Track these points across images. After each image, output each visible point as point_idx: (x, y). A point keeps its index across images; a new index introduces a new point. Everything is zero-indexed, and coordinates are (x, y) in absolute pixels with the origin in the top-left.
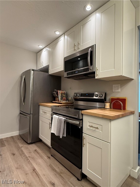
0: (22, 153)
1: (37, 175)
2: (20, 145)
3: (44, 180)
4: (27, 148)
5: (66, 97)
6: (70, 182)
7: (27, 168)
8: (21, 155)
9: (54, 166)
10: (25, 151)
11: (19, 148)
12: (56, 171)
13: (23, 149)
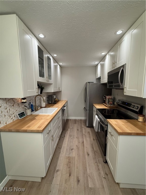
0: (82, 131)
1: (83, 145)
2: (83, 126)
3: (85, 150)
4: (85, 129)
5: (112, 101)
6: (98, 159)
7: (81, 140)
8: (81, 132)
9: (94, 146)
10: (84, 130)
11: (81, 128)
12: (93, 149)
13: (83, 128)
